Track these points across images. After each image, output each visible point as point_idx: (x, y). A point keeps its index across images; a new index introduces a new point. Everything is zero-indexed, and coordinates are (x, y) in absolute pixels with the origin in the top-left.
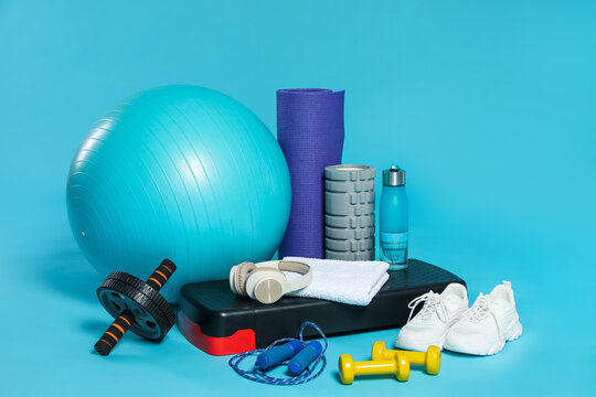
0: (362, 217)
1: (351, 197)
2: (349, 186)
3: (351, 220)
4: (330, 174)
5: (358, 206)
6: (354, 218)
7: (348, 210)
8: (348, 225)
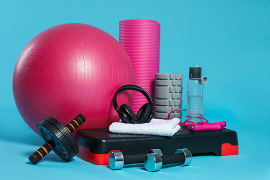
0: (176, 100)
1: (170, 88)
2: (169, 82)
3: (170, 101)
4: (159, 76)
5: (174, 93)
6: (171, 100)
7: (169, 96)
8: (168, 104)
